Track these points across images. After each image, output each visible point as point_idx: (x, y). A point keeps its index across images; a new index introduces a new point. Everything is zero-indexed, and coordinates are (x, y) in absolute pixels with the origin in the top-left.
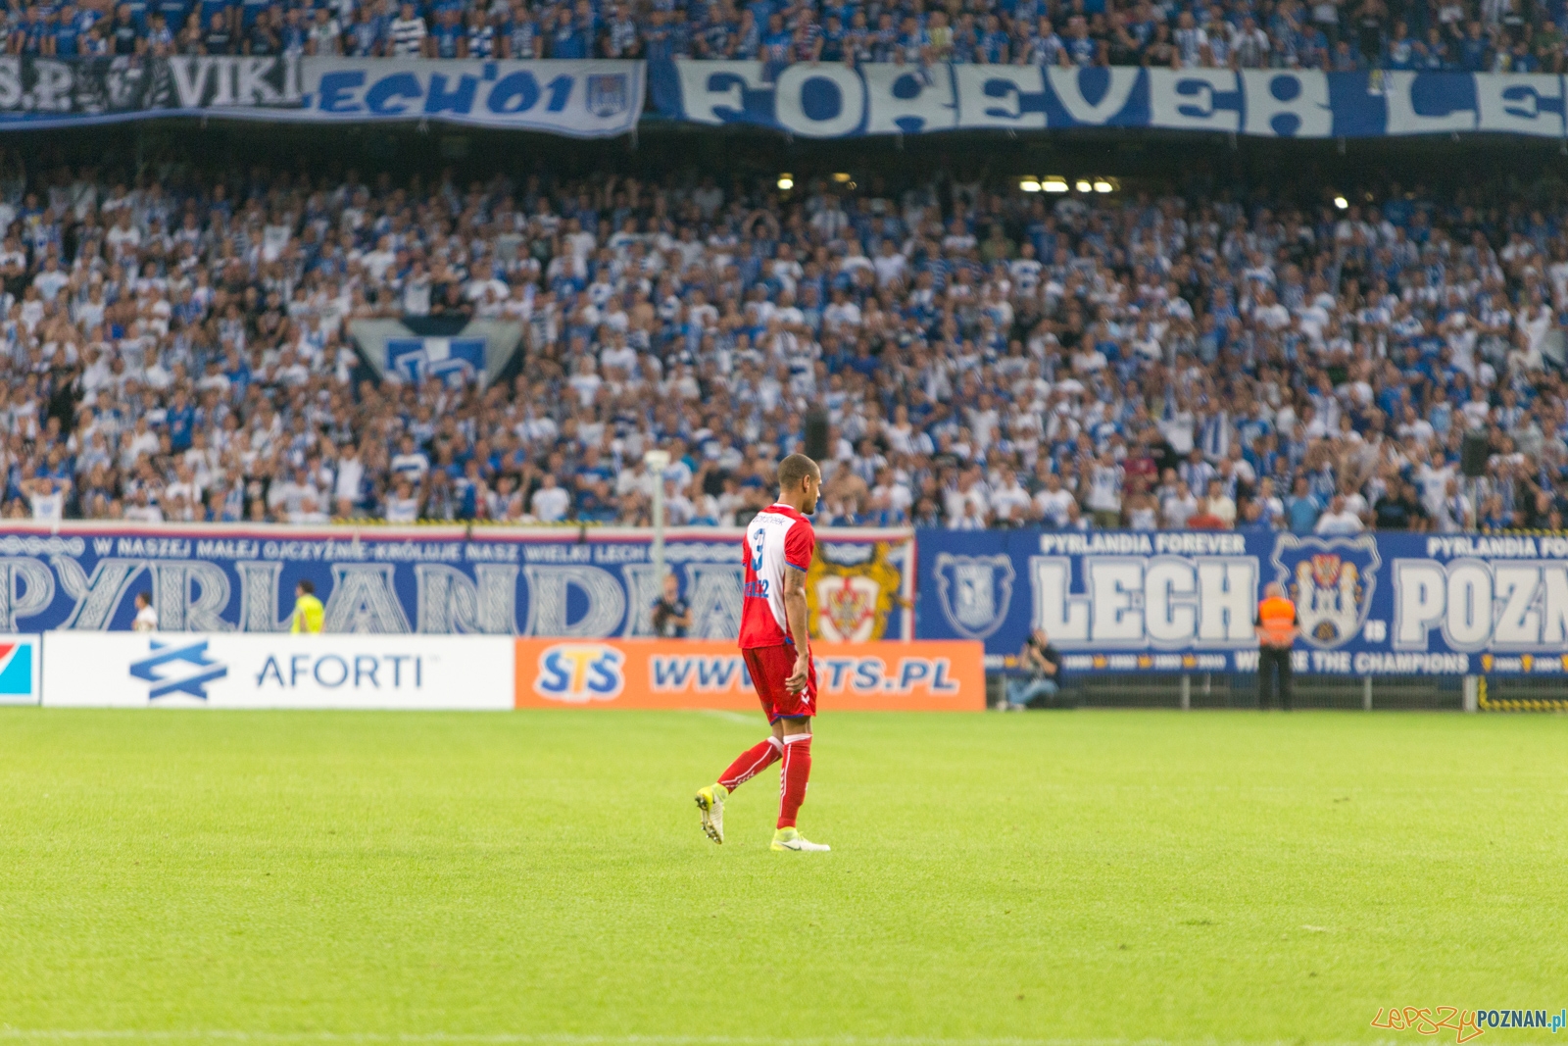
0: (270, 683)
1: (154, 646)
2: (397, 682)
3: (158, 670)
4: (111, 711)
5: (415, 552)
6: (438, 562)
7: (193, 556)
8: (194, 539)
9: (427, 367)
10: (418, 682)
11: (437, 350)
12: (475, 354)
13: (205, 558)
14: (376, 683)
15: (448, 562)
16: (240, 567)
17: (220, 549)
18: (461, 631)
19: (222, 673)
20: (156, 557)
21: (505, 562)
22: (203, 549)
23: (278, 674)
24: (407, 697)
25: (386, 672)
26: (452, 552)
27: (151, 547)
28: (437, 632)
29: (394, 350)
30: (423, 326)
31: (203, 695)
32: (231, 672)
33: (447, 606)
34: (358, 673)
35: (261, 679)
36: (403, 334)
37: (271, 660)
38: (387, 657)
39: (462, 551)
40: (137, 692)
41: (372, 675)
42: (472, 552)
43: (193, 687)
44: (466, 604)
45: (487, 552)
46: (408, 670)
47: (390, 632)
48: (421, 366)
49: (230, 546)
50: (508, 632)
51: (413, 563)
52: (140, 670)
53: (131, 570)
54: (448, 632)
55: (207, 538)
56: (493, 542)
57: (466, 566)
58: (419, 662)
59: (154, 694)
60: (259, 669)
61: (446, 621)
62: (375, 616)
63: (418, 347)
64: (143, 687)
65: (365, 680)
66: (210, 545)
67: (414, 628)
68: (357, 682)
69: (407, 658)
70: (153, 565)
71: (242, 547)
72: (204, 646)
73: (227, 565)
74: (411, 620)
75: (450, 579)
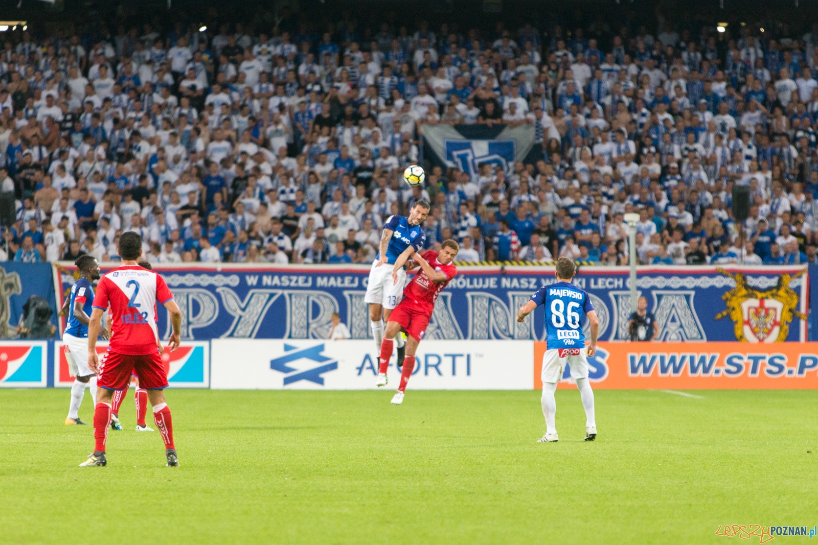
0: (367, 373)
1: (287, 348)
2: (454, 373)
3: (289, 365)
4: (257, 391)
5: (466, 283)
6: (481, 290)
7: (314, 287)
8: (315, 274)
9: (474, 158)
10: (468, 373)
11: (480, 148)
13: (322, 288)
14: (440, 373)
15: (489, 290)
16: (346, 293)
17: (332, 282)
18: (498, 337)
19: (334, 366)
20: (289, 288)
21: (528, 290)
22: (321, 282)
23: (372, 367)
24: (461, 382)
25: (446, 365)
26: (491, 283)
27: (285, 281)
28: (481, 338)
29: (451, 147)
30: (471, 132)
31: (321, 381)
32: (340, 365)
33: (488, 320)
34: (427, 366)
35: (360, 369)
36: (457, 137)
37: (367, 357)
38: (446, 355)
39: (498, 283)
40: (276, 380)
41: (436, 366)
42: (505, 282)
43: (314, 376)
44: (501, 318)
45: (515, 283)
46: (461, 363)
47: (450, 338)
48: (470, 158)
49: (339, 280)
50: (531, 338)
51: (466, 290)
52: (277, 365)
53: (272, 295)
54: (489, 338)
55: (323, 274)
56: (519, 275)
57: (501, 293)
58: (468, 357)
59: (287, 381)
60: (359, 365)
61: (488, 331)
62: (439, 327)
63: (468, 146)
64: (281, 376)
65: (432, 371)
66: (325, 279)
67: (466, 337)
68: (426, 373)
69: (461, 355)
70: (286, 292)
71: (347, 279)
72: (321, 348)
73: (337, 292)
74: (464, 331)
75: (490, 300)
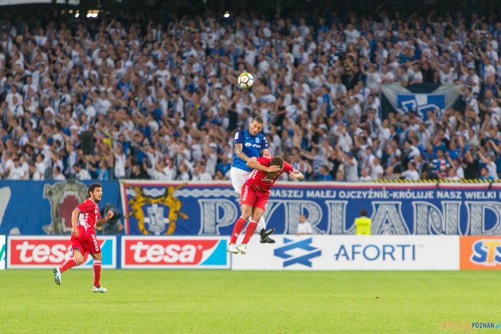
0: (342, 258)
1: (286, 241)
2: (403, 258)
3: (287, 252)
4: (265, 271)
5: (412, 195)
6: (423, 200)
7: (305, 198)
8: (305, 189)
9: (418, 106)
10: (414, 258)
11: (421, 100)
12: (440, 101)
13: (311, 199)
14: (393, 259)
15: (428, 200)
16: (327, 202)
17: (318, 194)
18: (434, 233)
19: (319, 254)
20: (287, 198)
21: (456, 199)
22: (310, 194)
23: (346, 254)
24: (408, 265)
25: (398, 253)
26: (430, 195)
27: (284, 193)
28: (422, 234)
30: (415, 88)
31: (309, 264)
32: (323, 253)
33: (427, 221)
34: (384, 253)
35: (337, 256)
36: (405, 92)
37: (342, 247)
38: (398, 246)
39: (435, 195)
40: (278, 263)
41: (391, 254)
42: (440, 194)
43: (305, 261)
44: (437, 220)
45: (446, 195)
46: (408, 251)
47: (400, 234)
48: (414, 106)
49: (322, 193)
50: (458, 234)
51: (412, 200)
52: (279, 253)
53: (275, 204)
54: (428, 233)
55: (311, 189)
56: (449, 189)
57: (437, 202)
58: (414, 247)
59: (286, 264)
60: (337, 252)
61: (427, 229)
62: (393, 226)
63: (413, 98)
64: (281, 261)
65: (388, 257)
66: (313, 192)
67: (412, 233)
68: (384, 258)
69: (408, 246)
70: (285, 202)
71: (328, 192)
72: (310, 241)
73: (321, 202)
74: (410, 228)
75: (429, 207)
